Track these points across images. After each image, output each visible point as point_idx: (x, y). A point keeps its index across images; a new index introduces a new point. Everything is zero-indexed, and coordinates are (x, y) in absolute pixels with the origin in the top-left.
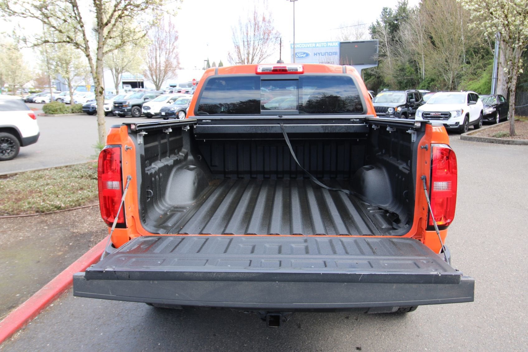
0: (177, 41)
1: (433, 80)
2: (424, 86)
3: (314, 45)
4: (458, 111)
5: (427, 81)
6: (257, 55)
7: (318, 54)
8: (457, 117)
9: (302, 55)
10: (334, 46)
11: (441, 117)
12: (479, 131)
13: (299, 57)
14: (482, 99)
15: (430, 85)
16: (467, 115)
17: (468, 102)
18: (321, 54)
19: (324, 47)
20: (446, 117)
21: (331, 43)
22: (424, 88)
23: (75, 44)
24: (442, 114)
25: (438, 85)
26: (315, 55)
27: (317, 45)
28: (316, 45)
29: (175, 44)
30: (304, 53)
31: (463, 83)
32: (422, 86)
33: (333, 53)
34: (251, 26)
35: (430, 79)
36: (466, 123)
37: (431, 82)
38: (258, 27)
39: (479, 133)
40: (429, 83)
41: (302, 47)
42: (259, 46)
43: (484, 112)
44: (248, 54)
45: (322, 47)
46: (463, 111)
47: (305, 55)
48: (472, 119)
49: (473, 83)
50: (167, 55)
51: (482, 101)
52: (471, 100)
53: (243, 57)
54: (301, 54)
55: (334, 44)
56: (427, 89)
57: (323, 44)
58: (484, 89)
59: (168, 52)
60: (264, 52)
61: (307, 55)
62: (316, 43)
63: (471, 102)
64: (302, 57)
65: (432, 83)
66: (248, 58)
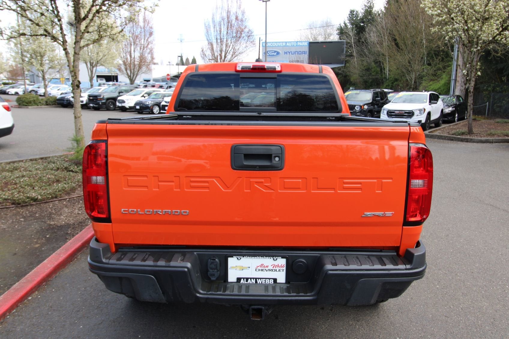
0: (152, 37)
1: (396, 80)
2: (388, 86)
3: (284, 44)
4: (420, 110)
5: (391, 81)
6: (229, 53)
7: (288, 53)
8: (420, 115)
9: (273, 54)
10: (304, 46)
11: (405, 116)
12: (439, 129)
13: (270, 55)
14: (442, 99)
15: (394, 85)
16: (429, 114)
17: (430, 102)
18: (291, 53)
19: (294, 46)
20: (409, 116)
21: (301, 43)
22: (387, 87)
23: (52, 38)
24: (405, 113)
25: (401, 85)
26: (286, 54)
27: (288, 44)
28: (286, 44)
29: (149, 40)
30: (275, 52)
31: (424, 84)
32: (386, 86)
33: (303, 51)
34: (224, 24)
35: (394, 79)
36: (427, 122)
37: (395, 82)
39: (440, 131)
40: (393, 83)
41: (273, 46)
42: (232, 44)
43: (444, 111)
44: (221, 51)
45: (292, 46)
46: (425, 110)
47: (275, 54)
48: (433, 118)
49: (433, 83)
50: (142, 50)
51: (443, 100)
52: (432, 100)
53: (216, 54)
54: (272, 53)
55: (303, 44)
56: (391, 89)
57: (293, 43)
58: (444, 90)
59: (142, 47)
60: (237, 49)
61: (278, 53)
62: (286, 43)
63: (432, 101)
64: (273, 55)
65: (396, 83)
66: (221, 55)
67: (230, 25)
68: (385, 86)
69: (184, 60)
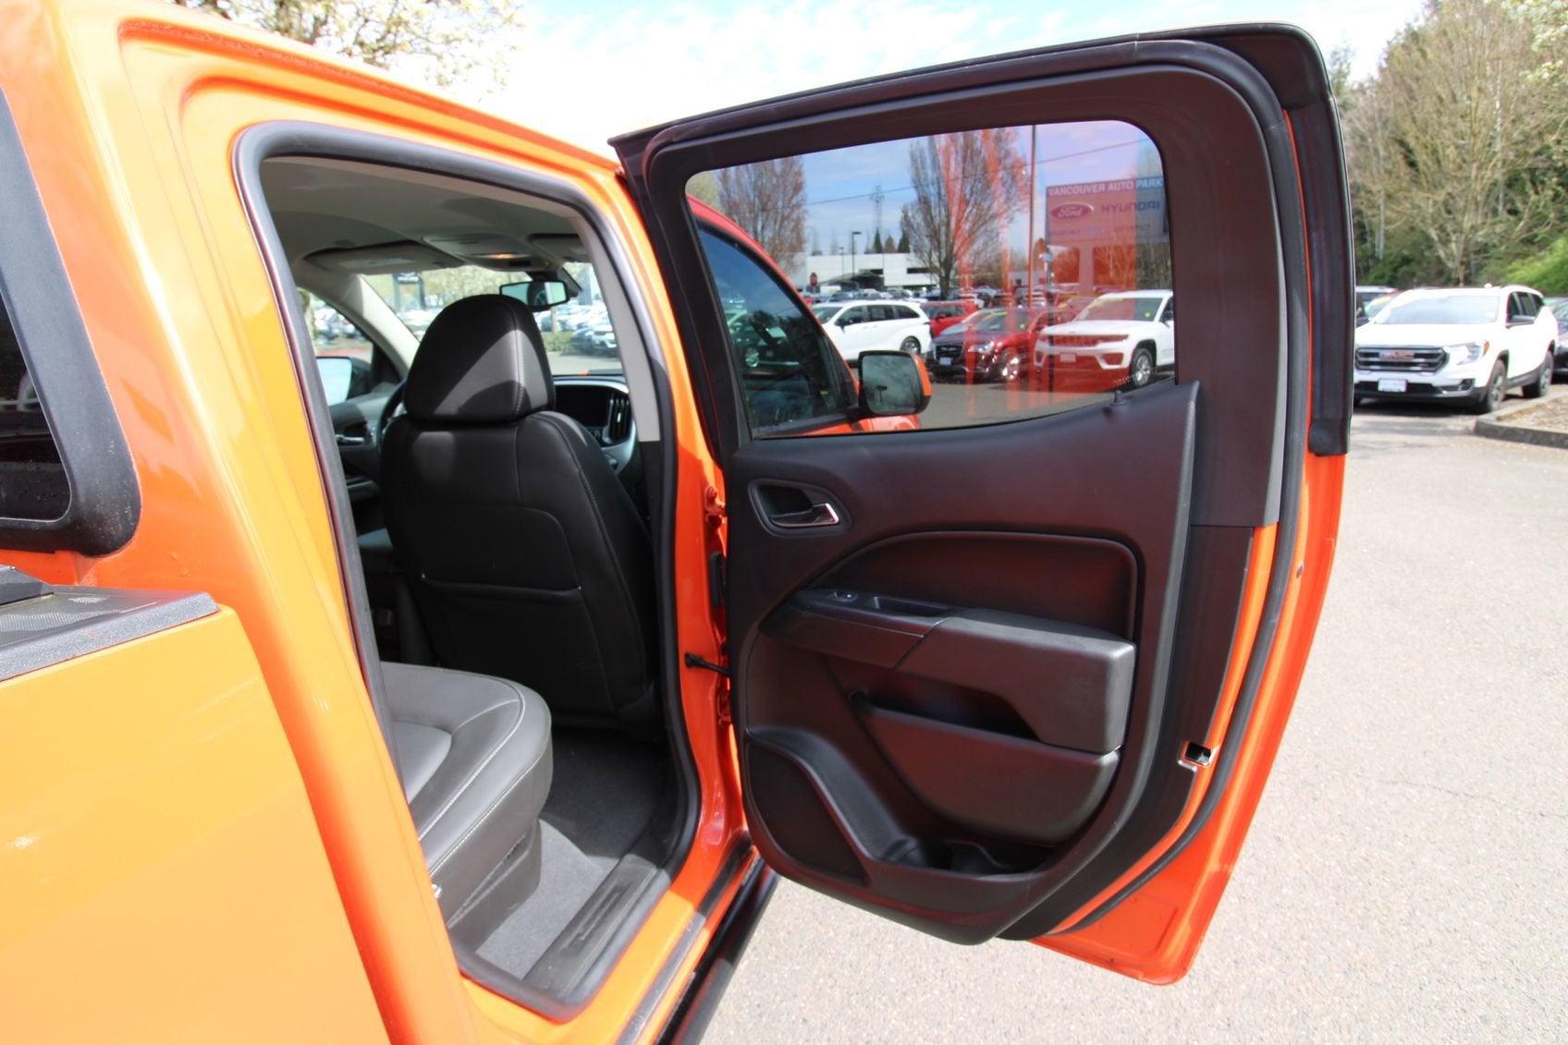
0: (801, 193)
1: (1407, 261)
2: (1382, 277)
3: (1102, 188)
4: (1473, 348)
5: (1392, 263)
6: (967, 218)
7: (1111, 209)
8: (1467, 363)
9: (1074, 213)
10: (1152, 187)
11: (1415, 364)
12: (1539, 407)
13: (1065, 217)
14: (1553, 307)
15: (1399, 275)
16: (1504, 358)
17: (1510, 319)
18: (1118, 209)
19: (1126, 190)
20: (1431, 365)
21: (1145, 181)
22: (1380, 281)
24: (1417, 356)
25: (1420, 274)
26: (1105, 212)
27: (1111, 187)
28: (1107, 187)
29: (794, 201)
30: (1078, 208)
31: (1493, 267)
32: (1376, 278)
33: (1149, 203)
34: (957, 152)
35: (1399, 259)
36: (1495, 382)
37: (1401, 266)
38: (972, 152)
39: (1540, 413)
40: (1395, 270)
41: (1073, 195)
42: (975, 195)
43: (1557, 345)
44: (948, 216)
45: (1121, 190)
46: (1487, 345)
47: (1079, 212)
48: (1518, 368)
49: (1523, 264)
50: (778, 223)
51: (1554, 312)
52: (1518, 313)
53: (937, 221)
54: (1072, 210)
55: (1152, 183)
56: (1390, 284)
57: (1123, 183)
58: (1557, 281)
59: (779, 218)
60: (986, 207)
61: (1086, 211)
62: (1107, 184)
63: (1516, 317)
64: (1073, 217)
65: (1405, 268)
66: (948, 225)
67: (969, 152)
68: (1372, 277)
69: (883, 242)
